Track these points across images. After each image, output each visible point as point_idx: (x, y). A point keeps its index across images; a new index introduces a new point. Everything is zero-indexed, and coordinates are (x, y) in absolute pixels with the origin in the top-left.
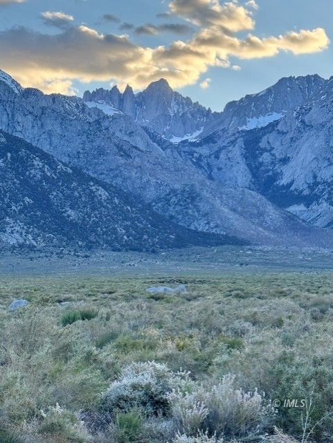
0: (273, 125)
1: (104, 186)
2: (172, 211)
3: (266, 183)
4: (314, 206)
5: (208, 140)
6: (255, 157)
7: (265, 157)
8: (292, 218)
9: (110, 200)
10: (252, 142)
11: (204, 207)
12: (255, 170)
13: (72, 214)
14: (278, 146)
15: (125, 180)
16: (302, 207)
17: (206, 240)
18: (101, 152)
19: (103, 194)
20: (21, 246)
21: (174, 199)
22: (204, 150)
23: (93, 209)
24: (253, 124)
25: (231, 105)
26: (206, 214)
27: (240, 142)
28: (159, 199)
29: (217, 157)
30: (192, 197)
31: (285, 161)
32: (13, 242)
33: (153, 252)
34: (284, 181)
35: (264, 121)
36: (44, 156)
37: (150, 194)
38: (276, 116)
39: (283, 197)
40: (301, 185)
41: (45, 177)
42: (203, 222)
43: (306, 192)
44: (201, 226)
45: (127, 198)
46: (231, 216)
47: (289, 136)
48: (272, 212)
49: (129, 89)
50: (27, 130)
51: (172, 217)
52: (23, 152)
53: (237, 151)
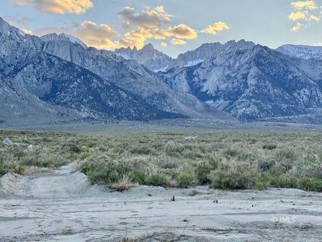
0: (199, 65)
1: (125, 91)
2: (155, 102)
3: (196, 90)
4: (217, 101)
5: (170, 71)
6: (191, 79)
7: (196, 79)
8: (208, 106)
9: (127, 98)
10: (190, 72)
11: (169, 101)
12: (191, 85)
13: (111, 104)
14: (201, 73)
15: (134, 89)
16: (212, 102)
17: (170, 116)
18: (123, 76)
19: (124, 95)
20: (88, 118)
21: (155, 97)
22: (169, 76)
23: (120, 101)
24: (190, 64)
25: (181, 55)
26: (170, 104)
27: (185, 72)
28: (149, 98)
29: (174, 79)
30: (164, 97)
31: (205, 81)
32: (84, 116)
33: (147, 121)
34: (204, 90)
35: (195, 63)
36: (98, 78)
37: (145, 95)
38: (200, 61)
39: (204, 97)
40: (211, 91)
41: (98, 87)
42: (168, 108)
43: (214, 95)
44: (168, 110)
45: (135, 97)
46: (181, 105)
47: (206, 70)
48: (199, 104)
49: (135, 48)
50: (90, 66)
51: (155, 105)
52: (88, 76)
53: (183, 76)
